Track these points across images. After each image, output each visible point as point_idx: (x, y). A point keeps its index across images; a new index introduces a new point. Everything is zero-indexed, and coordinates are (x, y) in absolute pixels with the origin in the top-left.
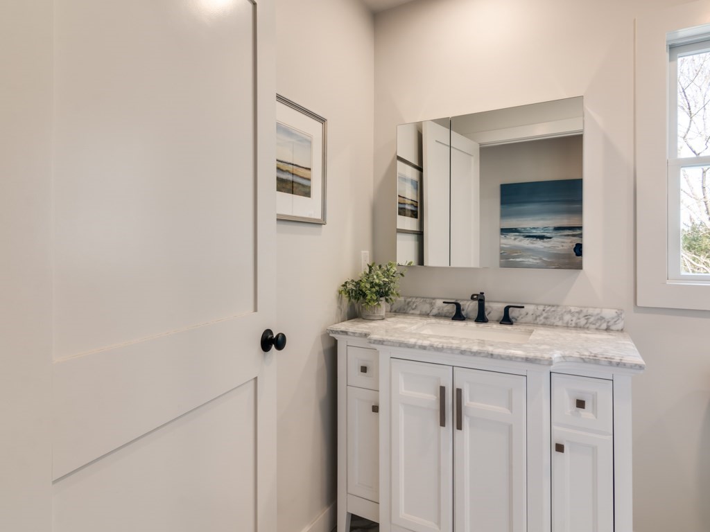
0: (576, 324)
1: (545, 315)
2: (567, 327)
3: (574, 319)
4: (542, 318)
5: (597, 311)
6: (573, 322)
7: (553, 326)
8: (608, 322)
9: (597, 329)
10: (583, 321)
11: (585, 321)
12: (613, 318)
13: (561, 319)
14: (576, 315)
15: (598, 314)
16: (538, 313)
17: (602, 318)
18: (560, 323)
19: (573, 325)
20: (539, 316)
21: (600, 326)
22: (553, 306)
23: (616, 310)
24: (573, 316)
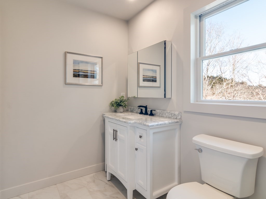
0: (169, 116)
1: (162, 113)
2: (166, 117)
3: (168, 115)
4: (161, 114)
5: (174, 112)
6: (168, 116)
7: (163, 117)
8: (176, 116)
9: (174, 118)
10: (170, 116)
11: (171, 116)
12: (177, 115)
13: (165, 115)
14: (169, 113)
15: (174, 113)
16: (160, 113)
17: (175, 115)
18: (165, 116)
19: (168, 117)
20: (160, 114)
21: (174, 117)
22: (164, 110)
23: (178, 112)
24: (168, 114)
